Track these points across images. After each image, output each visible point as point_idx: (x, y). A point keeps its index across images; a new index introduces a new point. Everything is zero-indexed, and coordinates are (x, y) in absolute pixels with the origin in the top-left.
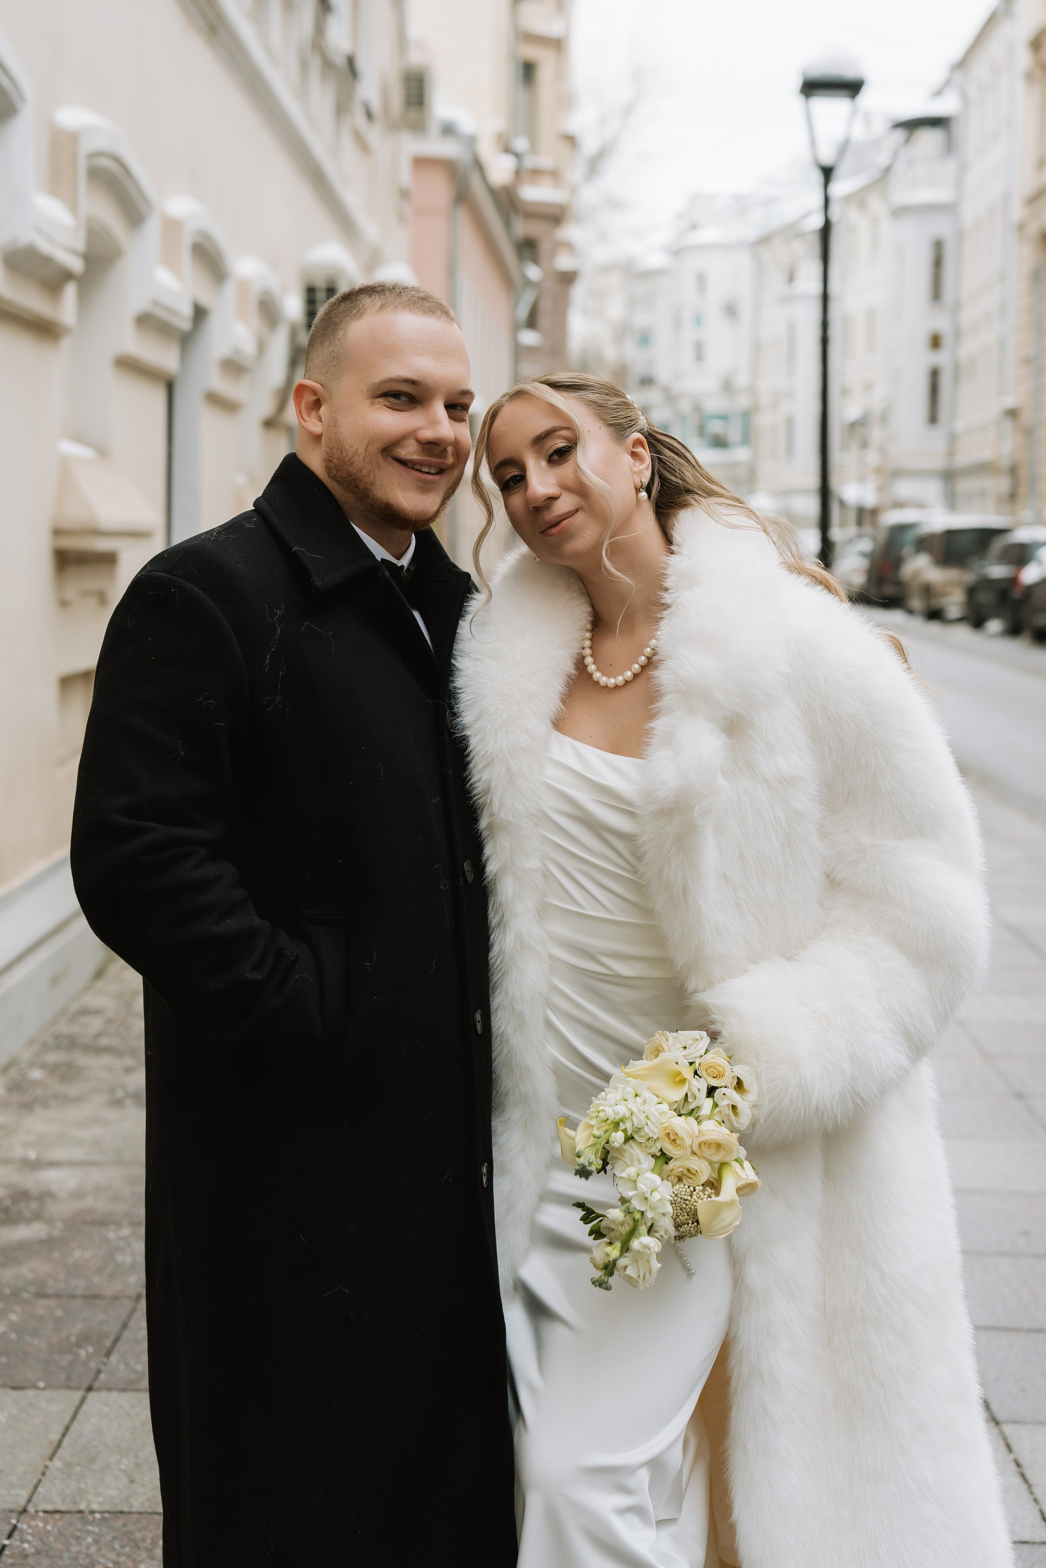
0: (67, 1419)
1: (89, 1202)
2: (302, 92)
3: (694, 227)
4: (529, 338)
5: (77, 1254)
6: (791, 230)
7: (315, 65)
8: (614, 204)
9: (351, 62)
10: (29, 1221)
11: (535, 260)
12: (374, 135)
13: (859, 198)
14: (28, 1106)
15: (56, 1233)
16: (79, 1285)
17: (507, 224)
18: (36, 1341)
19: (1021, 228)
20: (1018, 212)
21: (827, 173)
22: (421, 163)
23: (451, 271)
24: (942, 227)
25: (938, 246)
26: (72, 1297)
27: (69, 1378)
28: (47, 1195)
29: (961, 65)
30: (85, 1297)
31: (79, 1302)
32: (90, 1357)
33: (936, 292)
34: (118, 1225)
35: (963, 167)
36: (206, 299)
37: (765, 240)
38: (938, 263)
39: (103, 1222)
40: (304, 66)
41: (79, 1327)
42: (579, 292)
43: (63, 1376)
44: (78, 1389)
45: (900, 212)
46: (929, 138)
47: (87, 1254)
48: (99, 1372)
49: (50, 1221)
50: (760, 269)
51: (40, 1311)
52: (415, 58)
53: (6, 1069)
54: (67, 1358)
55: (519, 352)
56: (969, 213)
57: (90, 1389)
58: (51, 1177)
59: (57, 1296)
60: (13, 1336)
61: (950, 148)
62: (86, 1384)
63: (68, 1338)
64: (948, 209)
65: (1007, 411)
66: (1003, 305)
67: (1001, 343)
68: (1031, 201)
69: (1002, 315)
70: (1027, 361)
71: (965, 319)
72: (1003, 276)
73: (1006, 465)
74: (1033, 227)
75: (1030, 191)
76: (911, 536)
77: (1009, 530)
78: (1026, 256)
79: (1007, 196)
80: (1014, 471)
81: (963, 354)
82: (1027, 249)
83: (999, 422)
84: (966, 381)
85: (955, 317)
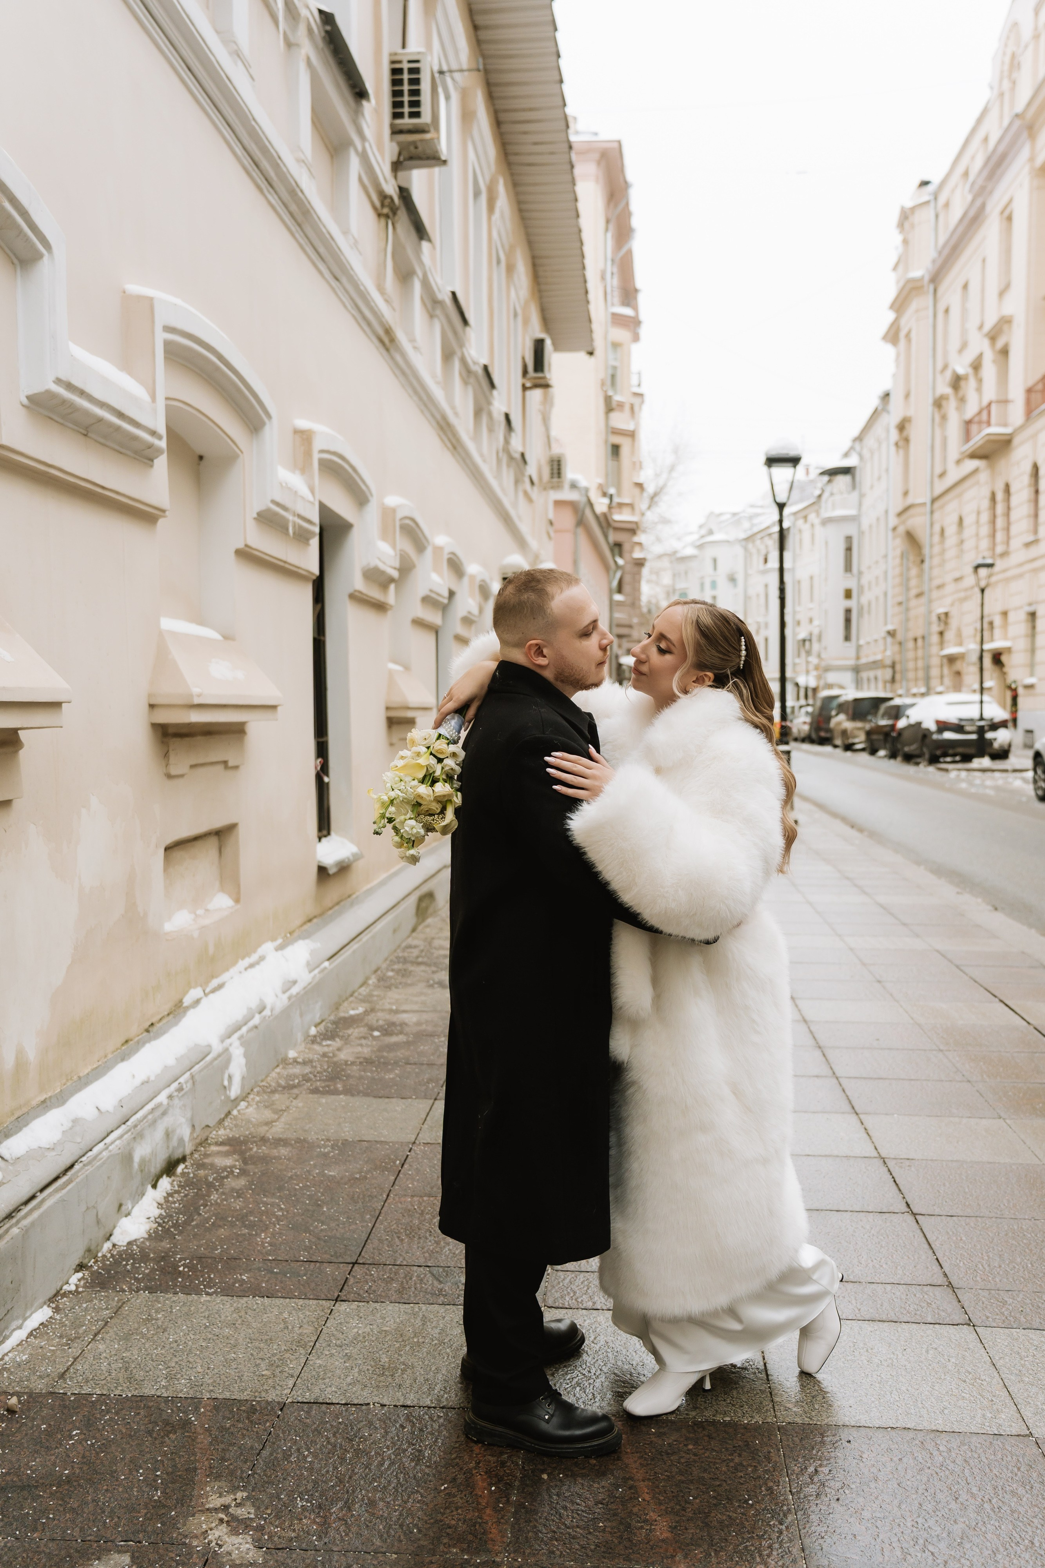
0: (428, 1110)
1: (424, 1027)
2: (498, 476)
3: (711, 532)
4: (618, 597)
5: (422, 1047)
6: (764, 532)
7: (505, 459)
8: (665, 521)
9: (523, 455)
10: (397, 1034)
11: (621, 556)
12: (534, 493)
13: (803, 515)
14: (389, 987)
15: (410, 1039)
16: (425, 1060)
17: (606, 536)
18: (408, 1081)
19: (894, 529)
20: (893, 521)
21: (781, 506)
22: (558, 503)
23: (575, 563)
24: (850, 529)
25: (849, 539)
26: (423, 1064)
27: (425, 1095)
28: (403, 1024)
29: (859, 438)
30: (428, 1064)
31: (424, 1067)
32: (433, 1088)
33: (848, 567)
34: (439, 1036)
35: (862, 496)
36: (454, 588)
37: (749, 539)
38: (849, 549)
39: (432, 1035)
40: (499, 461)
41: (427, 1076)
42: (645, 571)
43: (423, 1094)
44: (431, 1099)
45: (826, 522)
46: (842, 479)
47: (426, 1048)
48: (439, 1093)
49: (406, 1034)
50: (748, 554)
51: (408, 1070)
52: (556, 450)
53: (375, 971)
54: (424, 1087)
55: (612, 604)
56: (865, 523)
57: (436, 1099)
58: (404, 1017)
59: (415, 1064)
60: (398, 1079)
61: (854, 486)
62: (434, 1097)
63: (423, 1080)
64: (854, 519)
65: (889, 633)
66: (886, 573)
67: (886, 594)
68: (900, 514)
69: (886, 578)
70: (900, 604)
71: (865, 581)
72: (886, 556)
73: (888, 662)
74: (901, 530)
75: (900, 508)
76: (835, 703)
77: (891, 699)
78: (898, 545)
79: (886, 512)
80: (893, 666)
81: (864, 600)
82: (898, 541)
83: (885, 638)
84: (866, 616)
85: (859, 580)
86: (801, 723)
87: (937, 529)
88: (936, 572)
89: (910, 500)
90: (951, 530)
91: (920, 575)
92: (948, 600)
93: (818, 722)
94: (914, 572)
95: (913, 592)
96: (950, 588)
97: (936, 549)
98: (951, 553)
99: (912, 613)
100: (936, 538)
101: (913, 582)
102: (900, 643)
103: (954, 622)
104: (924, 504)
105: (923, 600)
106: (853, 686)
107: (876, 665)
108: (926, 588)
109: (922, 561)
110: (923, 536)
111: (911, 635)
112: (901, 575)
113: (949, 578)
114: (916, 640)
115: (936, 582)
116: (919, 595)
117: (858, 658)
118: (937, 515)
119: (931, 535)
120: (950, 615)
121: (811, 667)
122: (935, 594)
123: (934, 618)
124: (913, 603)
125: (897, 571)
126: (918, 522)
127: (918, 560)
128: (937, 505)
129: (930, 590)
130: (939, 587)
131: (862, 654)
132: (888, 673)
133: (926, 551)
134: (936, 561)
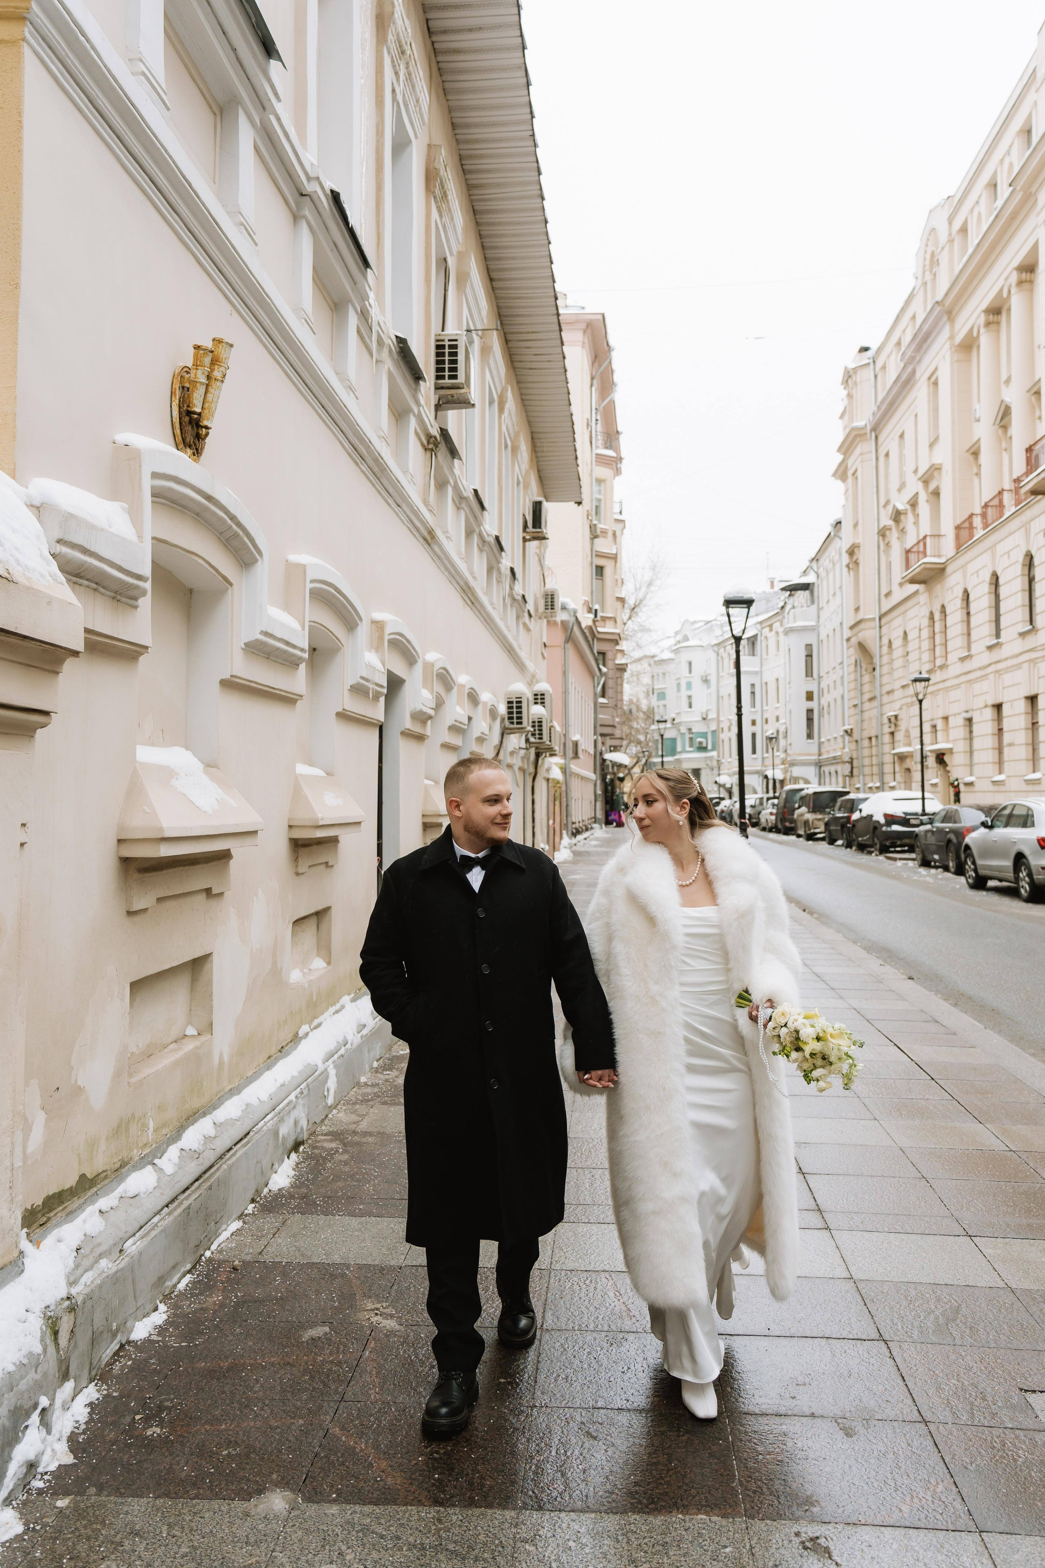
3: (686, 638)
4: (602, 701)
7: (509, 602)
9: (523, 596)
12: (533, 624)
13: (768, 624)
17: (591, 647)
19: (848, 640)
20: (847, 633)
21: (738, 641)
24: (811, 639)
25: (809, 647)
29: (816, 559)
33: (809, 672)
35: (819, 609)
36: (472, 715)
38: (809, 656)
45: (788, 632)
46: (802, 595)
50: (719, 658)
52: (546, 588)
56: (823, 633)
61: (812, 600)
64: (812, 629)
65: (846, 731)
66: (842, 677)
67: (843, 697)
68: (852, 628)
69: (842, 684)
70: (855, 706)
71: (824, 685)
72: (842, 663)
73: (847, 759)
74: (854, 641)
75: (852, 623)
76: (798, 796)
77: (848, 793)
78: (851, 654)
79: (841, 624)
80: (851, 762)
81: (824, 702)
82: (852, 651)
83: (842, 736)
84: (826, 715)
85: (819, 683)
86: (768, 815)
87: (885, 641)
88: (885, 679)
89: (861, 616)
90: (897, 643)
91: (872, 681)
92: (897, 705)
93: (784, 814)
94: (866, 678)
95: (867, 696)
96: (898, 694)
97: (885, 659)
98: (898, 663)
99: (866, 715)
100: (885, 650)
101: (866, 688)
102: (857, 741)
103: (903, 725)
104: (873, 619)
105: (875, 703)
106: (816, 780)
107: (835, 760)
108: (877, 693)
109: (874, 669)
110: (873, 647)
111: (866, 734)
112: (856, 680)
113: (897, 685)
114: (870, 738)
115: (886, 688)
116: (871, 699)
117: (820, 755)
118: (884, 629)
119: (881, 647)
120: (899, 718)
121: (777, 761)
122: (886, 699)
123: (886, 721)
124: (867, 706)
125: (852, 677)
126: (868, 635)
127: (871, 670)
128: (884, 621)
129: (881, 695)
130: (888, 693)
131: (823, 750)
132: (848, 767)
133: (877, 660)
134: (885, 669)
